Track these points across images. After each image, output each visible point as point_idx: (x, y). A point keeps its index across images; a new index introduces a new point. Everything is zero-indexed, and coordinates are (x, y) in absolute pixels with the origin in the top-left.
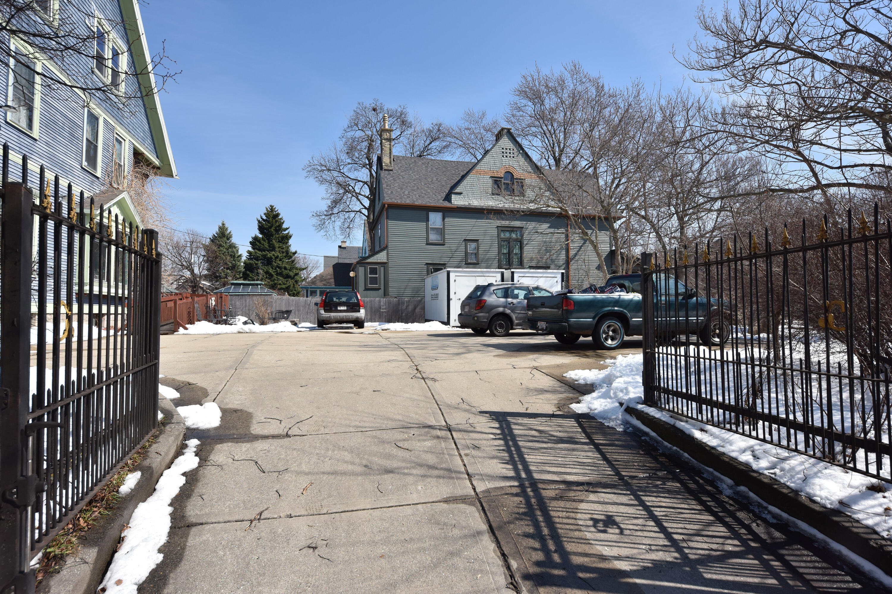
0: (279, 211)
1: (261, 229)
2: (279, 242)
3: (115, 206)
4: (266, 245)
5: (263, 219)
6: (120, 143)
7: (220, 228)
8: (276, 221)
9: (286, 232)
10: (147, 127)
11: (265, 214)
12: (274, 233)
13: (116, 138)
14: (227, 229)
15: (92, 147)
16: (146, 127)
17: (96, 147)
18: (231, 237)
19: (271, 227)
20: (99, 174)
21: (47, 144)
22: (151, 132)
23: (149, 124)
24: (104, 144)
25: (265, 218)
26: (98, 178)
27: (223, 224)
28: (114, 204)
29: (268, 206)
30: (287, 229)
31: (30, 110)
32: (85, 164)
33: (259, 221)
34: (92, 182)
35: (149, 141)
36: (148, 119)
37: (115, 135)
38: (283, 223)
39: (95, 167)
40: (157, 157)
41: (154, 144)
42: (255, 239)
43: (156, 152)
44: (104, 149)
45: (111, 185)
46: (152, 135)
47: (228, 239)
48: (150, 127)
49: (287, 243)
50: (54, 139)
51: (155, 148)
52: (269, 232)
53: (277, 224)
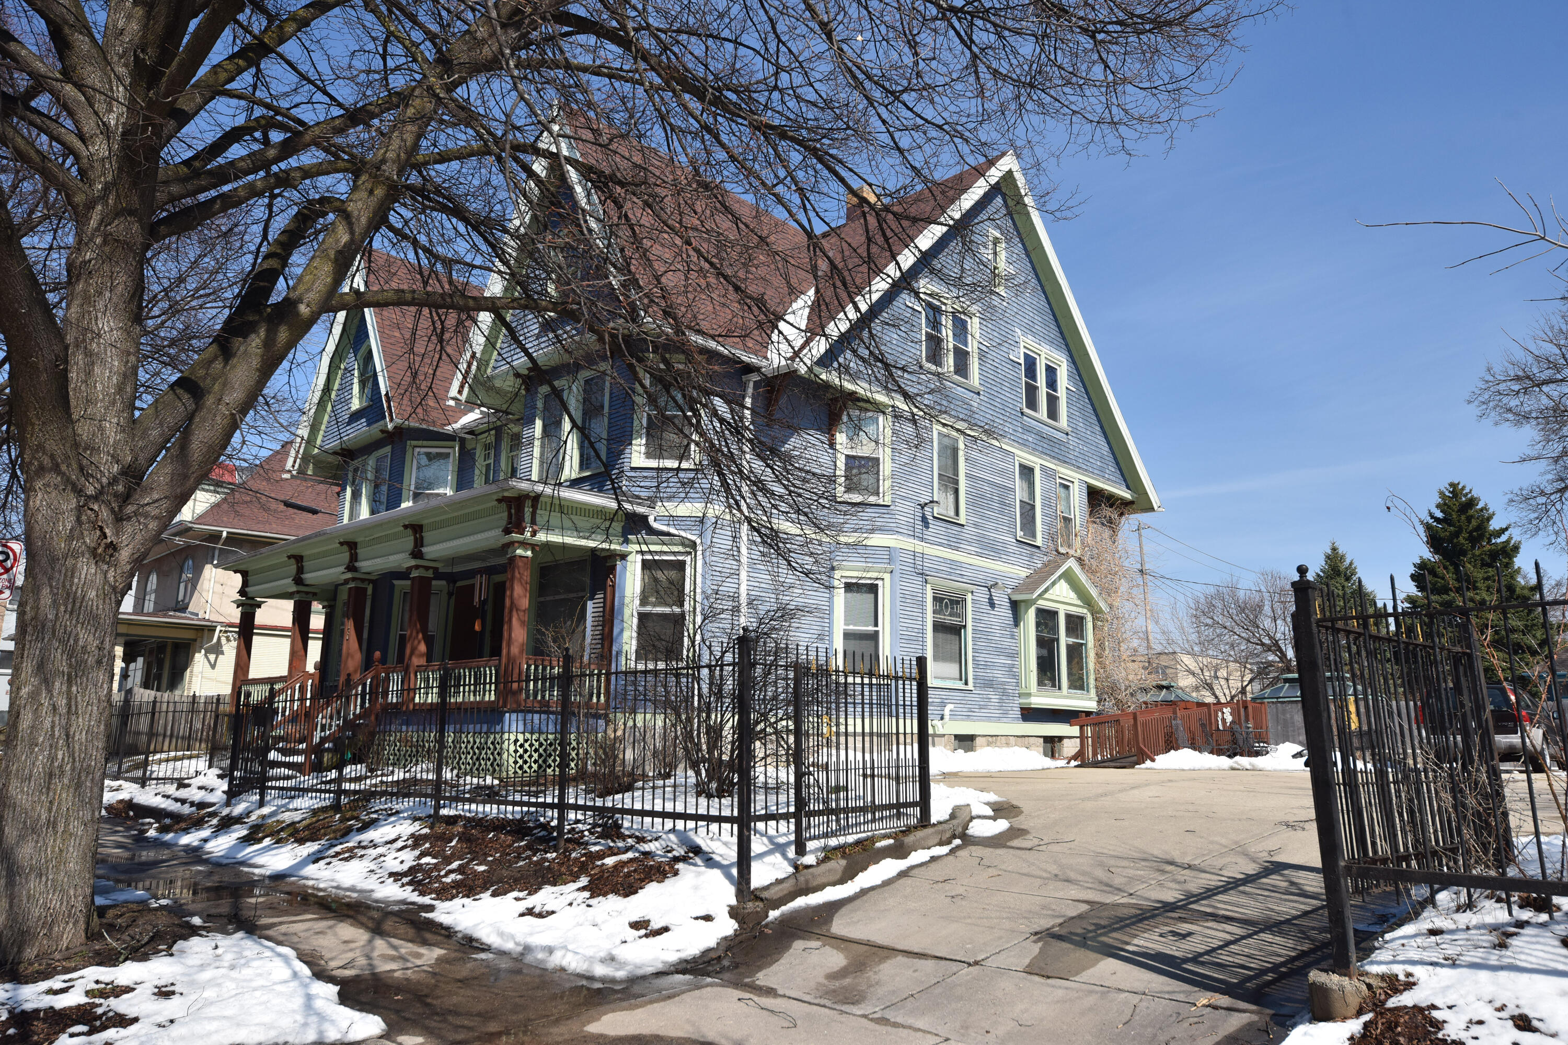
0: (1475, 493)
1: (1434, 541)
2: (1484, 565)
3: (1062, 581)
4: (1450, 578)
5: (1437, 520)
6: (1067, 487)
7: (1328, 557)
8: (1469, 519)
9: (1503, 538)
10: (1107, 449)
11: (1438, 506)
12: (1467, 545)
13: (1061, 484)
14: (1342, 558)
15: (1028, 510)
16: (1105, 449)
17: (1033, 507)
18: (1354, 573)
19: (1457, 534)
20: (1039, 542)
21: (976, 525)
22: (1113, 454)
23: (1109, 443)
24: (1044, 498)
25: (1439, 514)
26: (1038, 547)
27: (1334, 549)
28: (1060, 578)
29: (1444, 485)
30: (1503, 531)
31: (956, 491)
32: (1020, 533)
33: (1428, 527)
34: (1032, 555)
35: (1112, 468)
36: (1106, 437)
37: (1058, 481)
38: (1489, 519)
39: (1034, 536)
40: (1128, 488)
41: (1120, 470)
42: (1423, 566)
43: (1125, 480)
44: (1043, 505)
45: (1057, 551)
46: (1115, 458)
47: (1348, 579)
48: (1111, 448)
49: (1509, 565)
50: (982, 517)
51: (1122, 475)
52: (1454, 546)
53: (1474, 523)
